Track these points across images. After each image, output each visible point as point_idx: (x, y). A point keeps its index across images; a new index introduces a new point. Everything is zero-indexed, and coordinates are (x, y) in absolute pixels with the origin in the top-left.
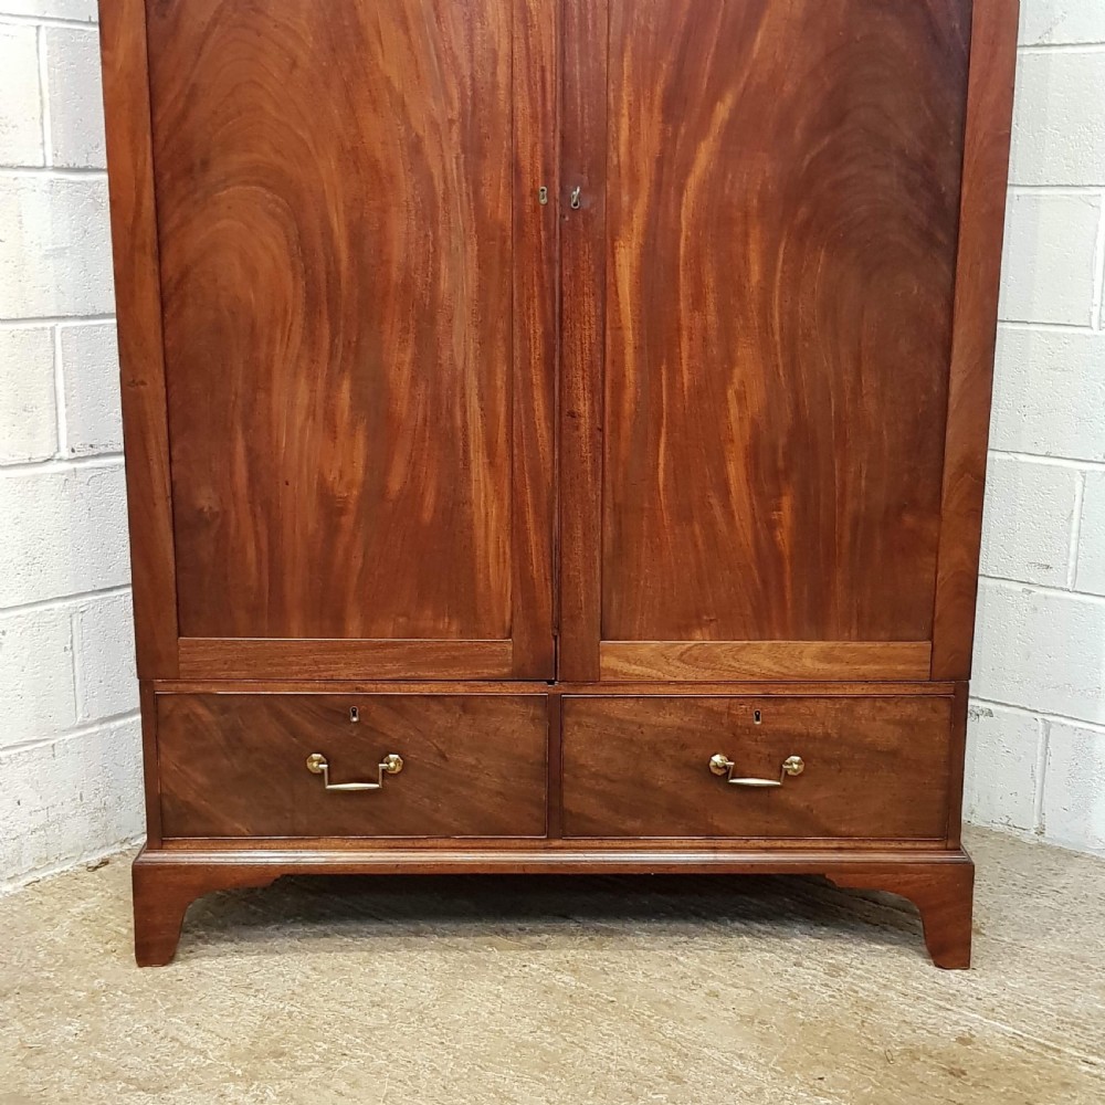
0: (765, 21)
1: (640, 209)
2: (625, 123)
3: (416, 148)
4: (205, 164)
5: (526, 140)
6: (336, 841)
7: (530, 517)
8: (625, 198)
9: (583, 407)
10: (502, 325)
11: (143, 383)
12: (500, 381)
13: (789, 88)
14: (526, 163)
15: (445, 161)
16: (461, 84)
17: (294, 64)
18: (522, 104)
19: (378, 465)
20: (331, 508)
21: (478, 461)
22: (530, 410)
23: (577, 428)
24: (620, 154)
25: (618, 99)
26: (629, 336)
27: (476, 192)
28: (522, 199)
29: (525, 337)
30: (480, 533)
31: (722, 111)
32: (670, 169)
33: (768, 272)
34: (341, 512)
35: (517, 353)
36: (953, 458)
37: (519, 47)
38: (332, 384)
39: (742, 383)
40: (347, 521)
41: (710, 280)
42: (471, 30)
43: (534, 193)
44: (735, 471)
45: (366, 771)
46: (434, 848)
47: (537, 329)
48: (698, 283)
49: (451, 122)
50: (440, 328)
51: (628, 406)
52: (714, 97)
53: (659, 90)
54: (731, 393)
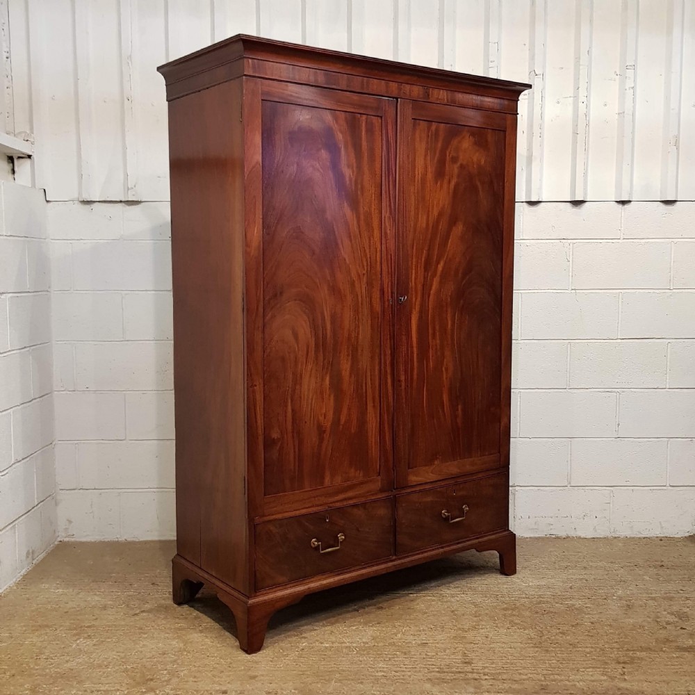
0: (451, 236)
1: (418, 303)
2: (414, 271)
3: (353, 284)
4: (281, 293)
5: (386, 281)
6: (319, 577)
7: (386, 426)
8: (414, 299)
9: (403, 378)
10: (378, 351)
11: (256, 386)
12: (377, 372)
13: (457, 260)
14: (386, 290)
15: (361, 288)
16: (367, 260)
17: (314, 253)
18: (385, 268)
19: (337, 411)
20: (321, 431)
21: (370, 405)
22: (386, 383)
23: (401, 386)
24: (412, 284)
25: (412, 263)
26: (415, 349)
27: (371, 301)
28: (384, 303)
29: (385, 355)
30: (370, 434)
31: (440, 267)
32: (426, 287)
33: (453, 325)
34: (324, 432)
35: (383, 361)
36: (503, 386)
37: (384, 246)
38: (323, 379)
39: (447, 365)
40: (326, 436)
41: (437, 327)
42: (370, 240)
43: (388, 300)
44: (445, 398)
45: (332, 542)
46: (354, 571)
47: (389, 352)
48: (434, 329)
49: (364, 274)
50: (359, 354)
51: (415, 377)
52: (438, 263)
53: (423, 259)
54: (444, 369)
